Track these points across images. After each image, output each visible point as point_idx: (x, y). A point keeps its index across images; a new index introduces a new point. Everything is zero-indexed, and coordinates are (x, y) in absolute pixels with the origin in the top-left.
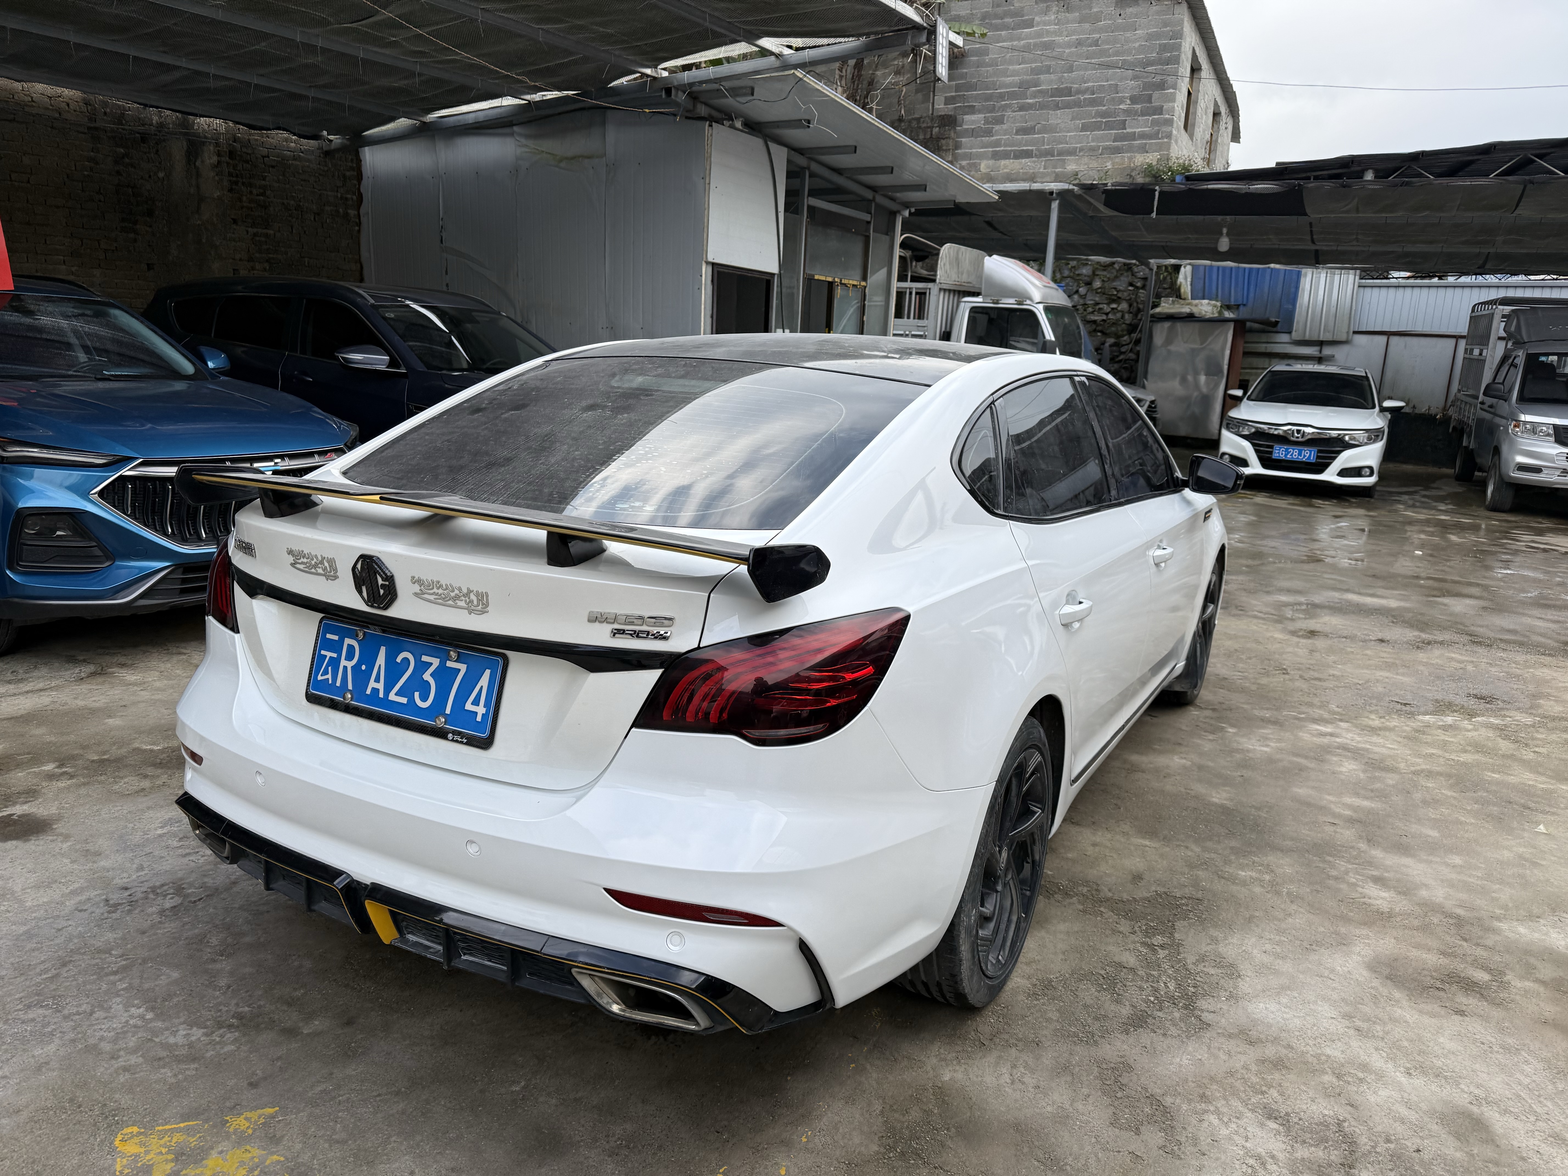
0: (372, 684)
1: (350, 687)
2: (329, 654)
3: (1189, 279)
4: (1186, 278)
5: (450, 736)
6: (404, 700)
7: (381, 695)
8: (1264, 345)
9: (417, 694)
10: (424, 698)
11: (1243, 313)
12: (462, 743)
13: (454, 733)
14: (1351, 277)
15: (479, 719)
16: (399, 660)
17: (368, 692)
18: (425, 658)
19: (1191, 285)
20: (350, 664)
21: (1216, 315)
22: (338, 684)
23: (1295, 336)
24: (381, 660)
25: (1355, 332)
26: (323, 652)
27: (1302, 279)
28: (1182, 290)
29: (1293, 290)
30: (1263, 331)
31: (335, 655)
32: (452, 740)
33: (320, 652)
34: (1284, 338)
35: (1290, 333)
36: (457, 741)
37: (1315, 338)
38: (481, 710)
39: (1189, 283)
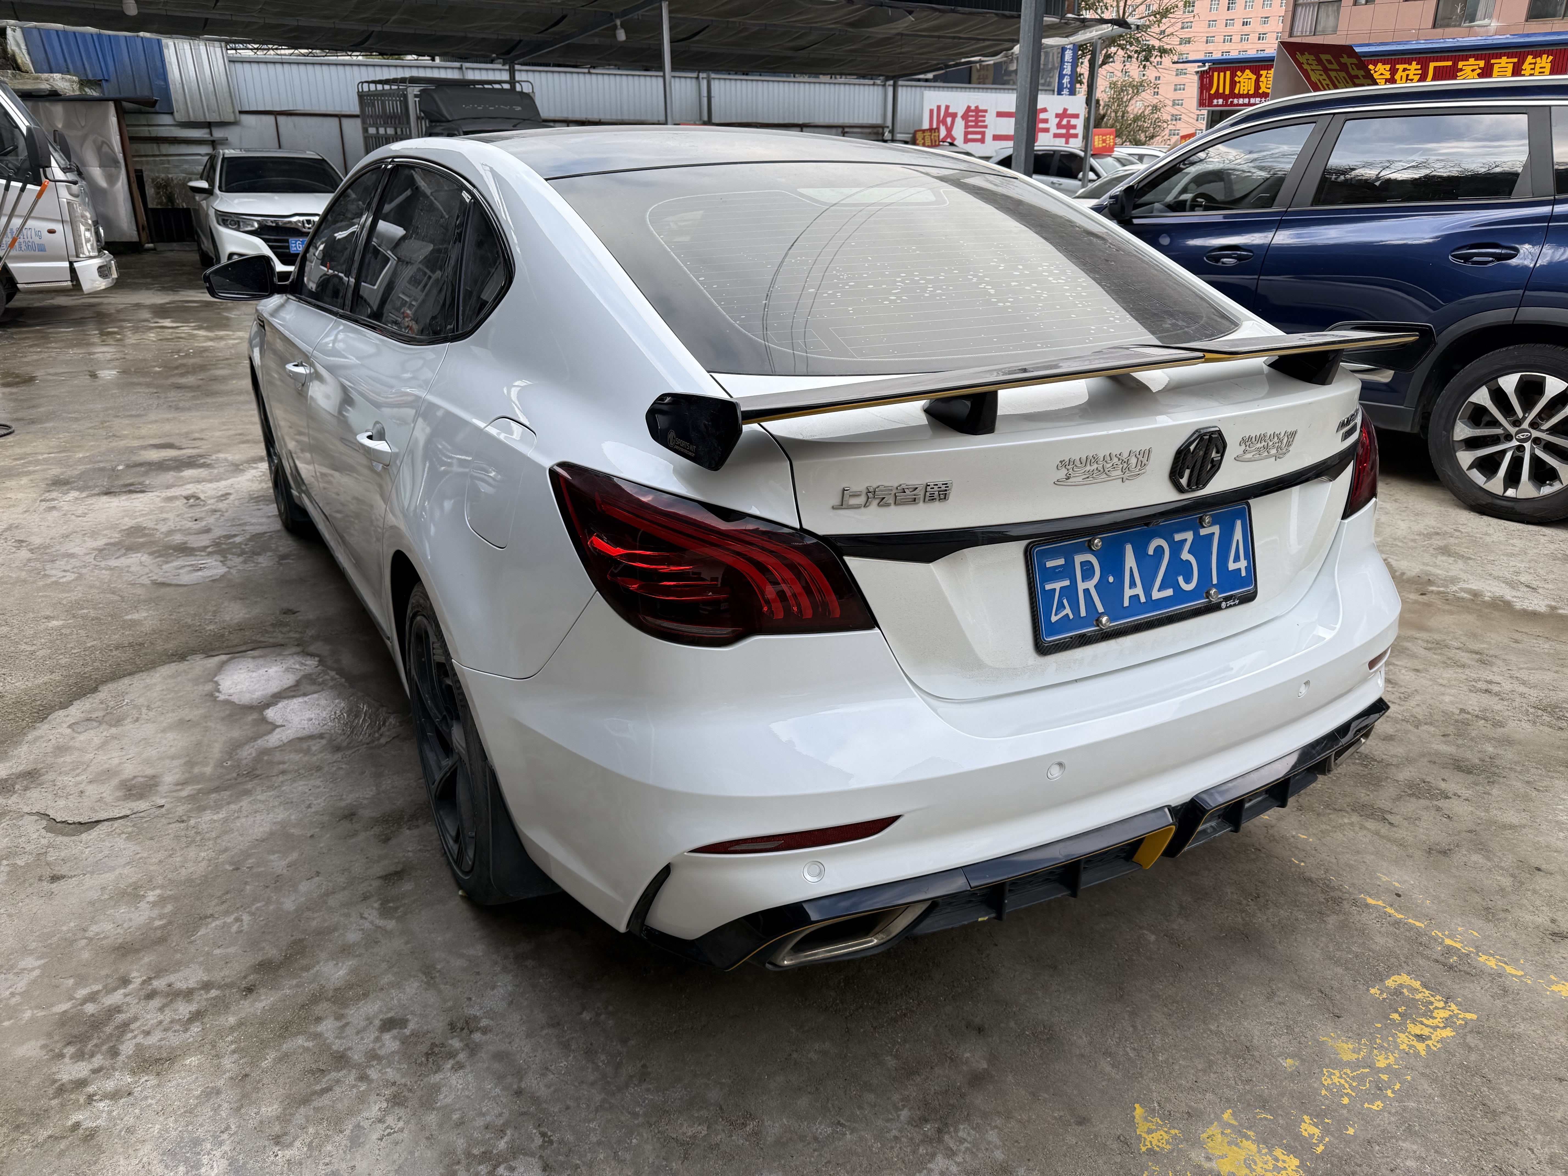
0: (1128, 592)
1: (1101, 609)
2: (1057, 586)
3: (23, 47)
4: (18, 45)
5: (1223, 605)
6: (1169, 592)
7: (1143, 599)
8: (147, 128)
9: (1181, 579)
10: (1188, 581)
11: (109, 90)
12: (1235, 605)
13: (1226, 599)
14: (218, 50)
15: (1243, 574)
16: (1151, 552)
17: (1126, 603)
18: (1178, 537)
19: (29, 54)
20: (1091, 585)
21: (78, 93)
22: (1083, 613)
23: (180, 116)
24: (1130, 561)
25: (241, 112)
26: (1048, 587)
27: (165, 51)
28: (19, 61)
29: (159, 64)
30: (140, 112)
31: (1067, 583)
32: (1227, 607)
33: (1043, 588)
34: (166, 119)
35: (172, 113)
36: (1231, 606)
37: (201, 119)
38: (1243, 564)
39: (25, 52)
